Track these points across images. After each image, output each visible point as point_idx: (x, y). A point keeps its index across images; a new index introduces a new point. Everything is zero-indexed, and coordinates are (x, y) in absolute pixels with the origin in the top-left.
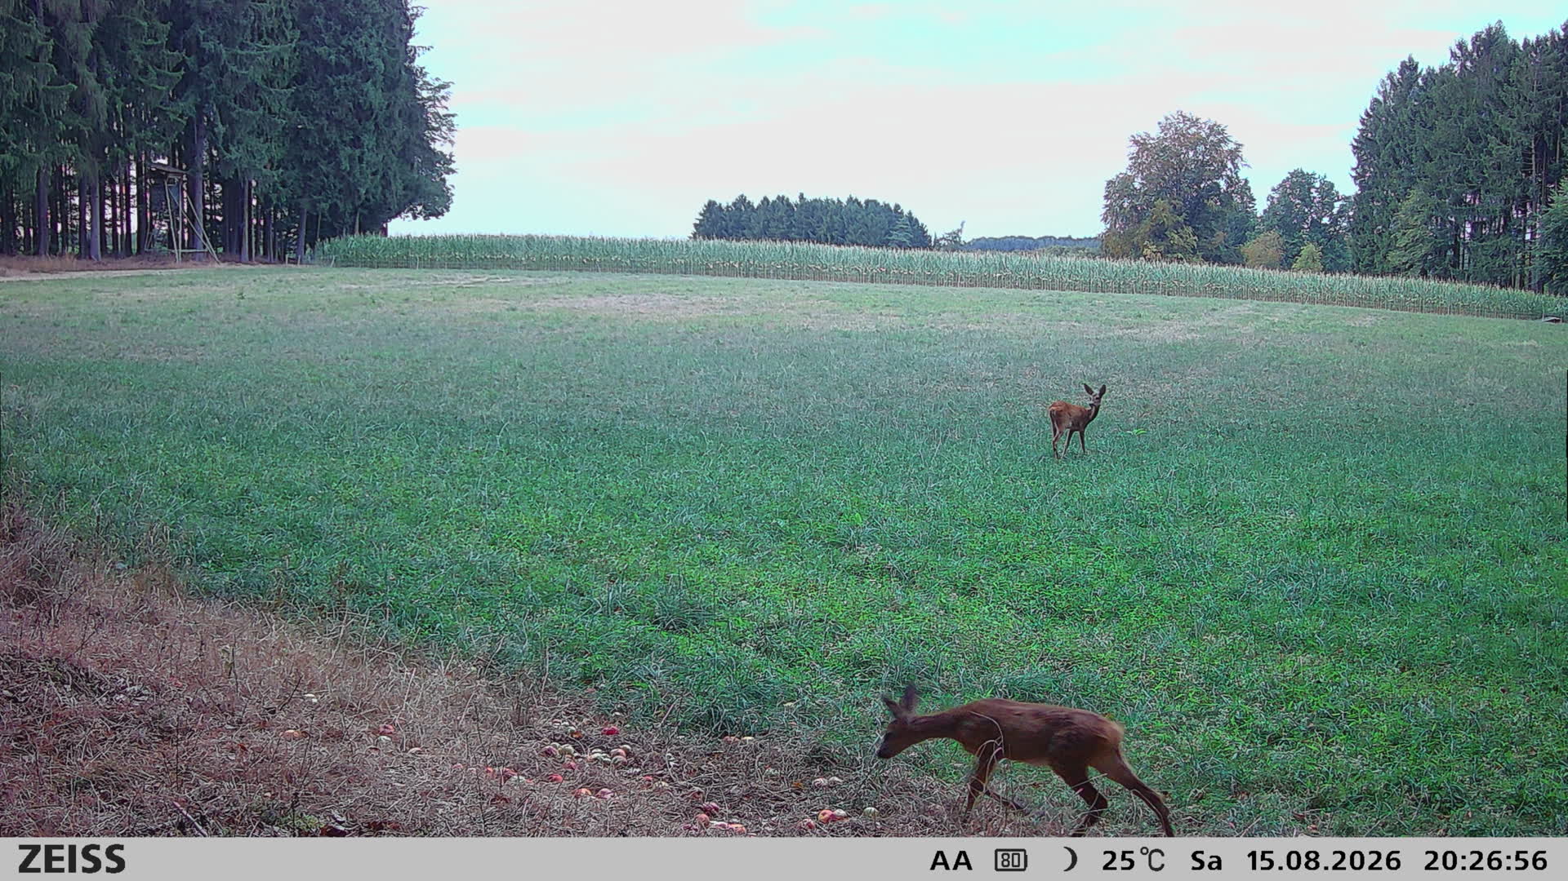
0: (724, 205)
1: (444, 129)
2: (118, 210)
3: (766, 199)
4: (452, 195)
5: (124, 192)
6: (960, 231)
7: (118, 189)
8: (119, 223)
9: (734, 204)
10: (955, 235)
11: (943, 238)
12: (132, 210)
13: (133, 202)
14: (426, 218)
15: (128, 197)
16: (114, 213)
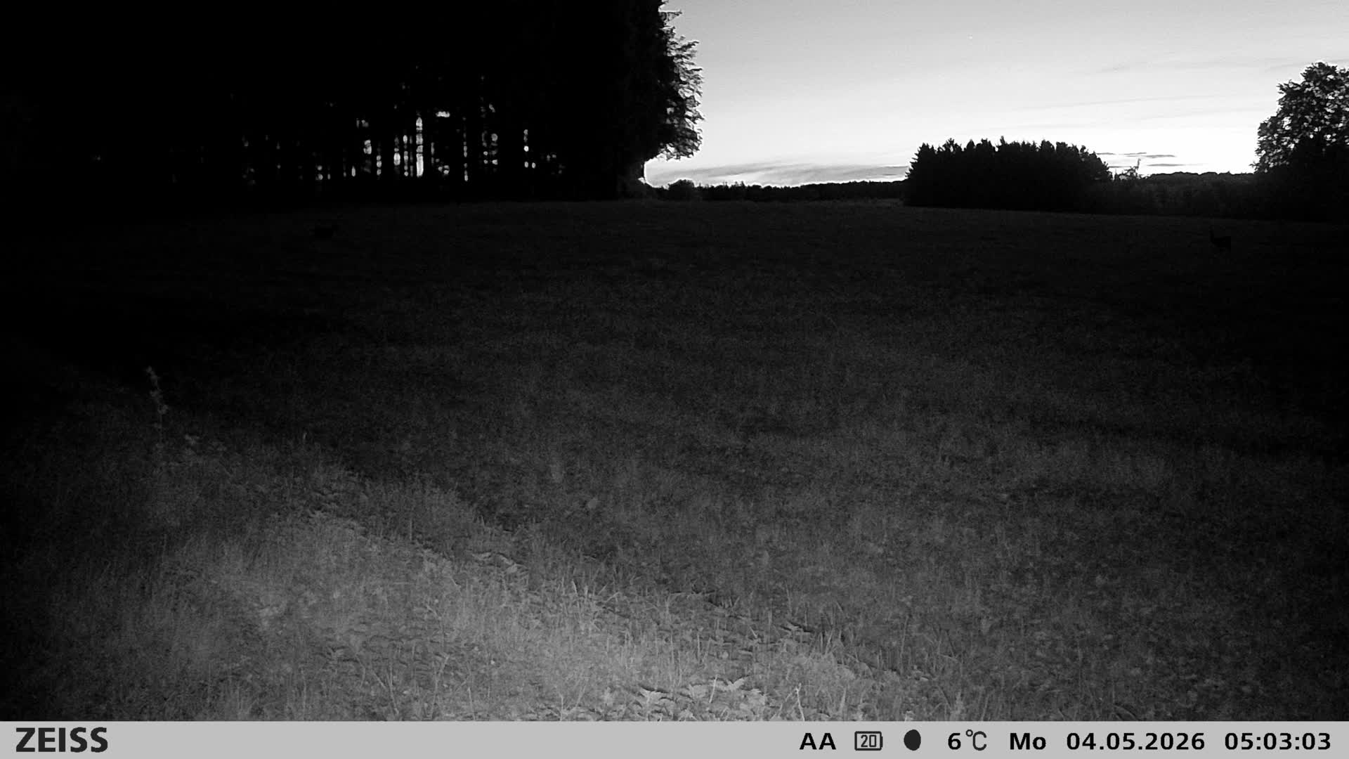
0: (936, 148)
1: (691, 82)
2: (406, 158)
3: (971, 143)
4: (701, 138)
5: (411, 141)
6: (1137, 167)
7: (405, 139)
8: (406, 168)
9: (944, 146)
10: (1132, 170)
11: (1123, 174)
12: (417, 155)
13: (420, 149)
14: (678, 157)
15: (415, 146)
16: (402, 159)
